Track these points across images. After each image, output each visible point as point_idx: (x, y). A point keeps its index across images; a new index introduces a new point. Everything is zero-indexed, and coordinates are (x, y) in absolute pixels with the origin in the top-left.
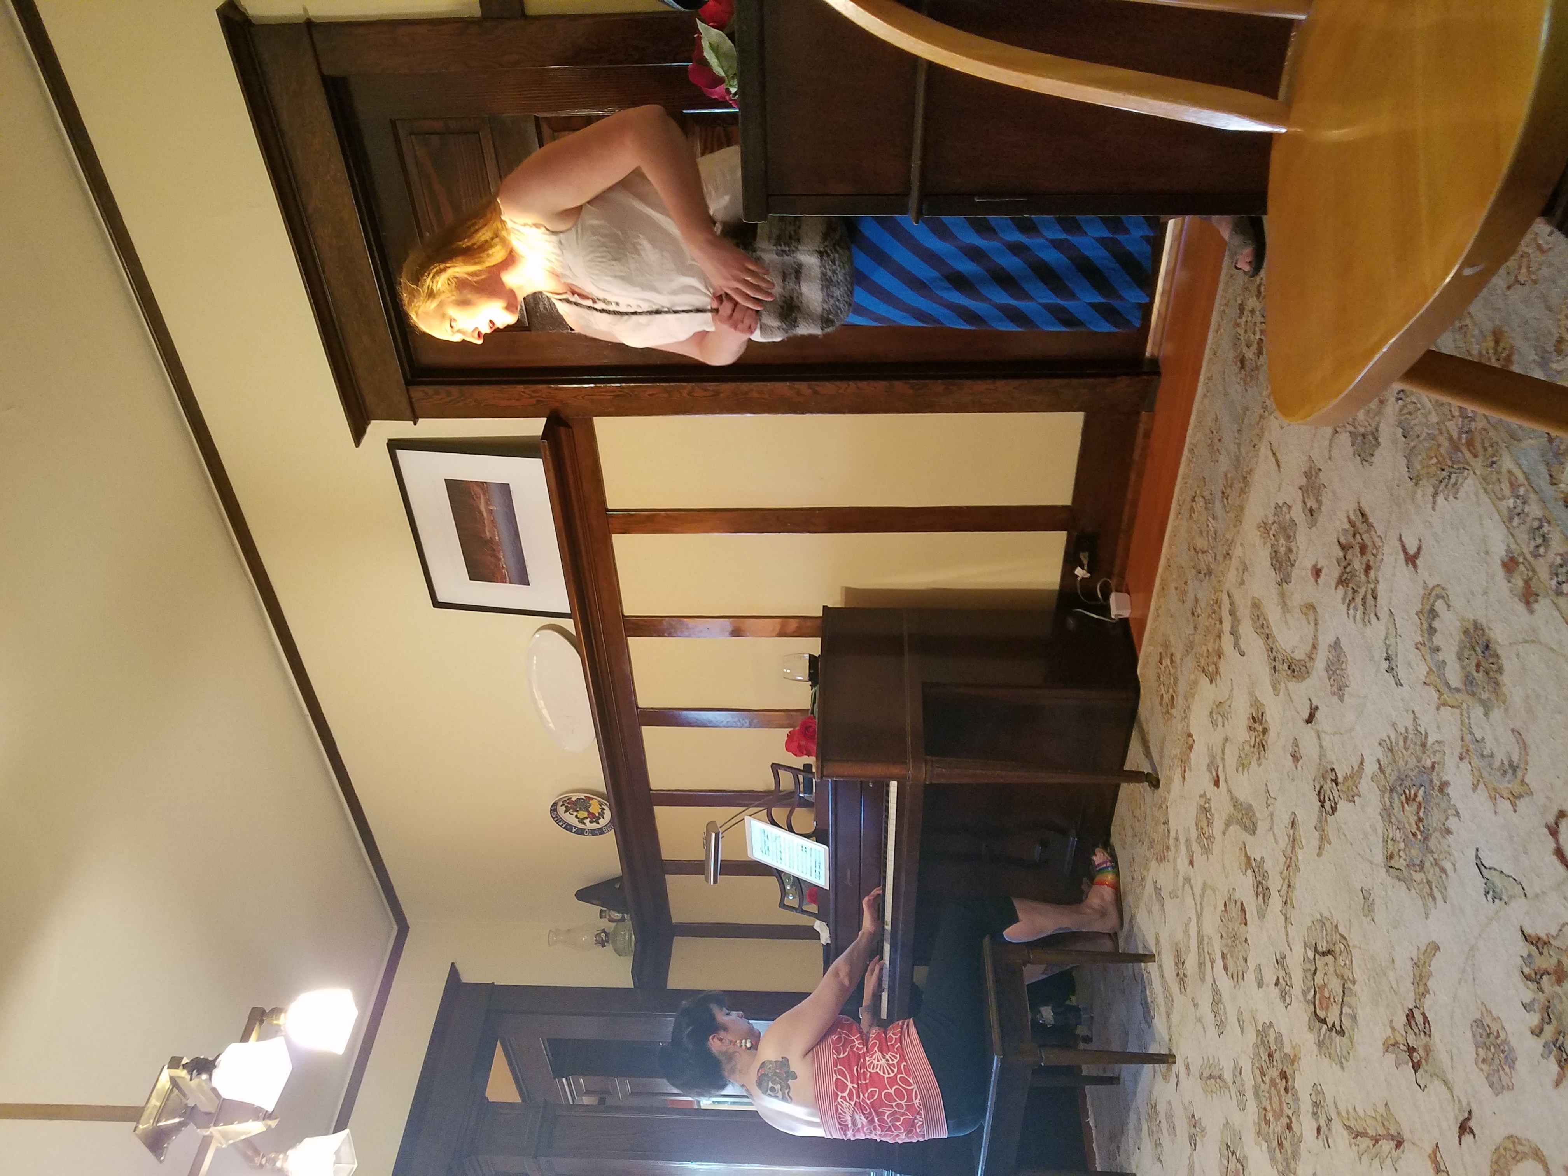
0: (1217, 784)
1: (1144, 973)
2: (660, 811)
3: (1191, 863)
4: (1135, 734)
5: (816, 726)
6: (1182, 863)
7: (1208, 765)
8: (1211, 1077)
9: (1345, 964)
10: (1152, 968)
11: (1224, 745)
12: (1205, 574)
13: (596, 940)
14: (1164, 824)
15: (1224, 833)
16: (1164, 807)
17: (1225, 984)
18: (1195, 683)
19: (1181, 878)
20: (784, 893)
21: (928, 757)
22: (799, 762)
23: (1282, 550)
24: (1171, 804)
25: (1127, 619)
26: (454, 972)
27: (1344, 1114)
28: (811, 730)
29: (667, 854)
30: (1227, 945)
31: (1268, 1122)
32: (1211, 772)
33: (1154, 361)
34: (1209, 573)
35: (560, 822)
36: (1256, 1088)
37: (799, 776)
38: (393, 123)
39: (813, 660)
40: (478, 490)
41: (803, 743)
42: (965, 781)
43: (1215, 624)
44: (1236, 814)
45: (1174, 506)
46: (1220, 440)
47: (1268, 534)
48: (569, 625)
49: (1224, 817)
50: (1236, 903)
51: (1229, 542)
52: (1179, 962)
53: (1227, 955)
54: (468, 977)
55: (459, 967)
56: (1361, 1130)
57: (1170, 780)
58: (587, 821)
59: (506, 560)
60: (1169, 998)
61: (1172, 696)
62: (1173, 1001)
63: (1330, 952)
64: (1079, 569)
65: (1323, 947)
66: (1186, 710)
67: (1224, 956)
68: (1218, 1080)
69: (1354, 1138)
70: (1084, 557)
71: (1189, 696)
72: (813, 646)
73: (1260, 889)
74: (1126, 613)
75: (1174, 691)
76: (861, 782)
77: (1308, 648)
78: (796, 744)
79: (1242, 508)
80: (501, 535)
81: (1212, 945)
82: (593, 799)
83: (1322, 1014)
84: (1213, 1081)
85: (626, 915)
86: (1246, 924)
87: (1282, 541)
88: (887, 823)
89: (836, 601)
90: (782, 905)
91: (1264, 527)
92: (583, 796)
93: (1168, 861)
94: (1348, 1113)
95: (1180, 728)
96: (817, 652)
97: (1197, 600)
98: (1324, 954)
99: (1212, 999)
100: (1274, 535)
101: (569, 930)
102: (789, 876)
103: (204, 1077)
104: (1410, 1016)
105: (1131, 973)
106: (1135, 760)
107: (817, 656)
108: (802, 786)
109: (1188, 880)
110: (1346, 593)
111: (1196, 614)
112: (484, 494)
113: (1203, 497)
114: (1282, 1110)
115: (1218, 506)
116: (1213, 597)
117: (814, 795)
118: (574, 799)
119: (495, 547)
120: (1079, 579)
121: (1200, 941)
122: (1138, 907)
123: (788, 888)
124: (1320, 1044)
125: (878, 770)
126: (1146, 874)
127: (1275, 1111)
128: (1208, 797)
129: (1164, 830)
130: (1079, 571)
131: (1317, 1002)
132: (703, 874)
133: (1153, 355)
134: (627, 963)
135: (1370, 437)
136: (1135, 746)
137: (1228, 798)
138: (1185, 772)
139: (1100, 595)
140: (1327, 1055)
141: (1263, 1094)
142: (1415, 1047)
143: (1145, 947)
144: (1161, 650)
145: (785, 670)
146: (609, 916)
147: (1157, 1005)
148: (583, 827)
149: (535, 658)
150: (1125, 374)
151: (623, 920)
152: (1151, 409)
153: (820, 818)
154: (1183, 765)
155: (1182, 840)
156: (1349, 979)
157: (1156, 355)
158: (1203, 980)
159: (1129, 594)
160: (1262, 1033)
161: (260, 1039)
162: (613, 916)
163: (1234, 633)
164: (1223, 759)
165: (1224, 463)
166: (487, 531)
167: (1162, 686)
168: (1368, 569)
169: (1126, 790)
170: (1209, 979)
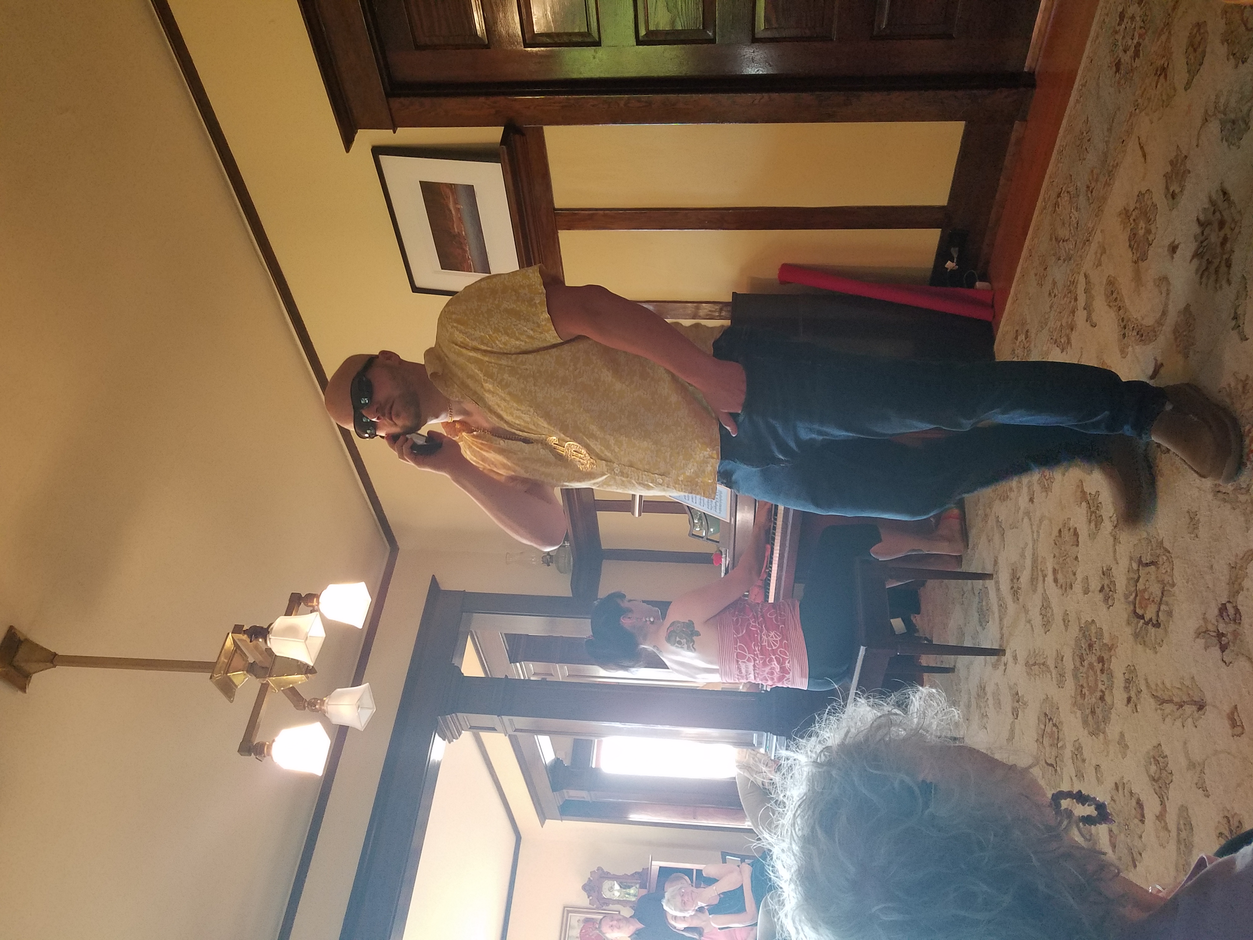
1: (982, 588)
3: (1031, 500)
6: (1023, 501)
8: (1035, 664)
9: (1167, 571)
10: (989, 584)
12: (1064, 261)
13: (543, 561)
17: (1053, 591)
18: (1048, 353)
19: (1021, 513)
20: (693, 526)
23: (1141, 232)
26: (434, 581)
27: (1153, 687)
30: (1058, 563)
31: (1083, 696)
33: (1031, 74)
34: (1069, 258)
36: (1076, 669)
40: (448, 191)
43: (1070, 302)
45: (1039, 204)
46: (1089, 140)
47: (1129, 219)
50: (1069, 529)
51: (1090, 230)
52: (1015, 577)
53: (1058, 570)
55: (438, 577)
56: (1166, 698)
59: (472, 252)
60: (1002, 607)
62: (1006, 608)
63: (1152, 563)
64: (949, 262)
65: (1146, 559)
67: (1055, 571)
68: (1042, 666)
69: (1159, 705)
70: (954, 252)
73: (1093, 517)
77: (1158, 315)
79: (1104, 199)
80: (467, 230)
81: (1046, 563)
83: (1140, 612)
84: (1037, 667)
86: (1077, 545)
87: (1142, 224)
89: (744, 288)
90: (691, 535)
91: (1126, 214)
93: (1011, 500)
94: (1157, 685)
97: (1055, 283)
98: (1147, 565)
99: (1041, 604)
100: (1134, 220)
101: (522, 553)
102: (698, 511)
103: (261, 640)
104: (1223, 609)
105: (970, 589)
109: (1027, 513)
110: (1200, 265)
111: (1053, 295)
112: (453, 194)
113: (1068, 192)
114: (1097, 685)
115: (1082, 198)
116: (1070, 279)
119: (462, 241)
120: (949, 270)
121: (1035, 561)
123: (697, 521)
124: (1136, 635)
126: (990, 512)
127: (1090, 687)
130: (949, 264)
131: (1137, 602)
132: (630, 512)
133: (1030, 68)
134: (567, 579)
135: (1240, 122)
140: (1142, 643)
141: (1082, 675)
142: (1224, 632)
143: (984, 568)
144: (1017, 328)
147: (992, 612)
150: (1005, 87)
152: (1024, 119)
156: (1168, 583)
157: (1034, 68)
158: (1034, 591)
160: (1084, 630)
163: (1088, 307)
165: (1092, 159)
166: (455, 226)
168: (1225, 240)
170: (1040, 590)
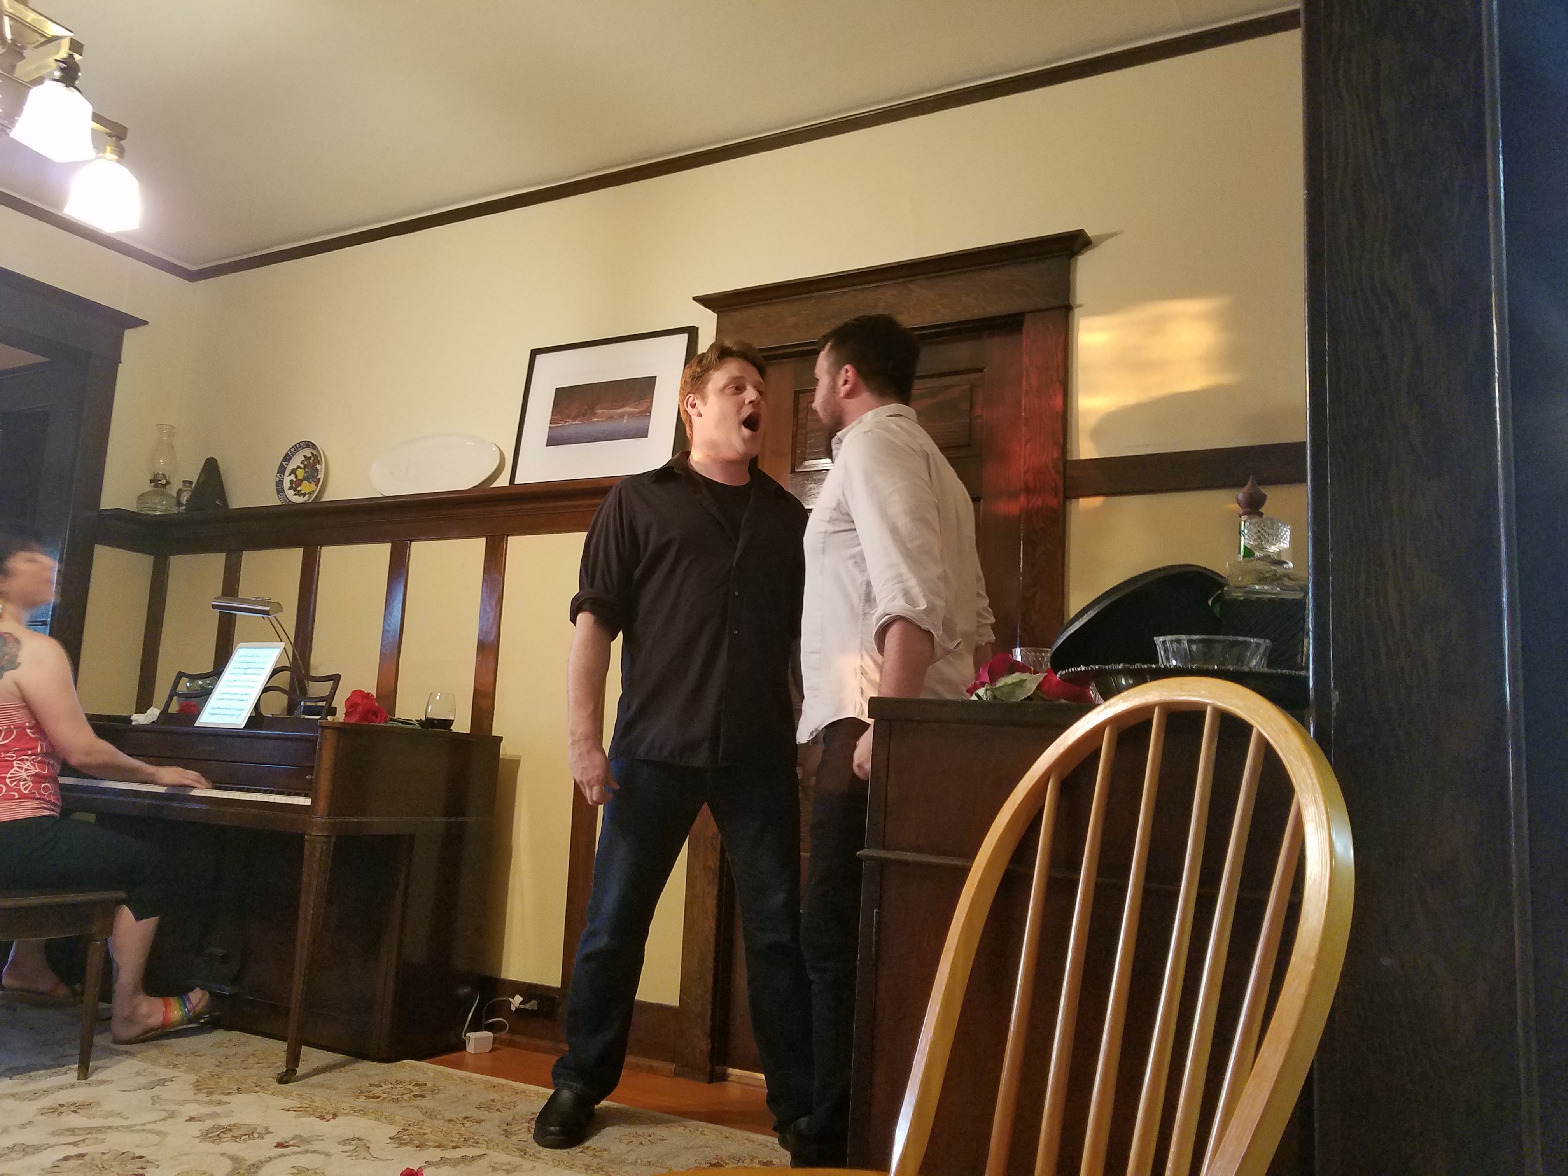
0: (280, 1145)
1: (66, 1067)
2: (297, 554)
3: (192, 1119)
4: (339, 1057)
5: (377, 724)
6: (193, 1109)
7: (301, 1136)
10: (71, 1075)
11: (323, 1153)
12: (506, 1131)
13: (158, 474)
14: (238, 1089)
15: (223, 1154)
16: (257, 1089)
17: (50, 1157)
18: (392, 1122)
19: (173, 1107)
20: (193, 678)
21: (333, 839)
22: (340, 702)
24: (259, 1096)
25: (463, 1048)
26: (138, 323)
28: (374, 718)
29: (248, 557)
30: (93, 1159)
32: (293, 1139)
33: (724, 1077)
34: (507, 1134)
35: (295, 450)
37: (325, 702)
38: (981, 370)
39: (448, 724)
40: (644, 407)
41: (360, 709)
42: (305, 878)
43: (453, 1141)
44: (245, 1167)
48: (503, 481)
49: (242, 1154)
50: (142, 1168)
51: (538, 1155)
52: (76, 1108)
53: (82, 1160)
54: (130, 337)
55: (142, 329)
57: (287, 1095)
58: (293, 477)
59: (573, 426)
60: (34, 1096)
61: (379, 1097)
62: (31, 1100)
64: (521, 999)
66: (363, 1112)
67: (81, 1156)
70: (533, 1005)
71: (378, 1116)
72: (462, 725)
74: (470, 1048)
75: (384, 1098)
76: (314, 767)
78: (360, 702)
80: (598, 424)
81: (94, 1144)
82: (317, 486)
85: (184, 507)
88: (265, 792)
89: (506, 750)
90: (181, 675)
92: (321, 476)
93: (195, 1094)
95: (345, 1105)
96: (455, 728)
97: (479, 1122)
99: (30, 1144)
101: (173, 447)
102: (214, 684)
103: (57, 74)
105: (68, 1053)
106: (311, 1057)
107: (452, 728)
108: (313, 704)
109: (172, 1115)
111: (465, 1122)
112: (639, 413)
116: (482, 1139)
117: (302, 716)
118: (318, 466)
119: (587, 417)
120: (510, 999)
121: (100, 1130)
122: (143, 1060)
123: (200, 683)
125: (325, 785)
126: (181, 1070)
128: (265, 1137)
129: (231, 1089)
130: (518, 999)
132: (222, 595)
133: (729, 1075)
134: (129, 504)
136: (328, 1057)
137: (263, 1158)
138: (295, 1111)
139: (490, 1021)
143: (97, 1068)
144: (429, 1085)
145: (439, 694)
146: (185, 490)
147: (26, 1083)
148: (287, 472)
149: (472, 444)
150: (713, 1048)
151: (179, 504)
152: (676, 1074)
153: (274, 722)
154: (303, 1109)
155: (218, 1109)
157: (729, 1079)
158: (53, 1134)
159: (490, 1051)
161: (93, 131)
162: (184, 494)
163: (443, 1161)
164: (307, 1152)
166: (604, 410)
167: (390, 1086)
169: (278, 1049)
170: (54, 1140)
